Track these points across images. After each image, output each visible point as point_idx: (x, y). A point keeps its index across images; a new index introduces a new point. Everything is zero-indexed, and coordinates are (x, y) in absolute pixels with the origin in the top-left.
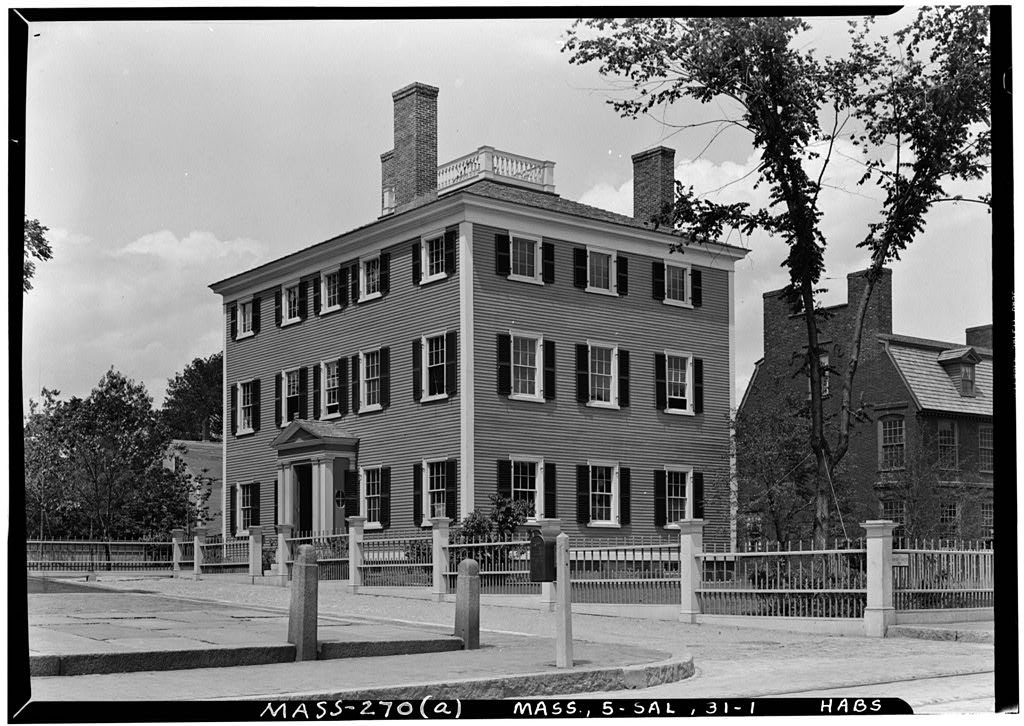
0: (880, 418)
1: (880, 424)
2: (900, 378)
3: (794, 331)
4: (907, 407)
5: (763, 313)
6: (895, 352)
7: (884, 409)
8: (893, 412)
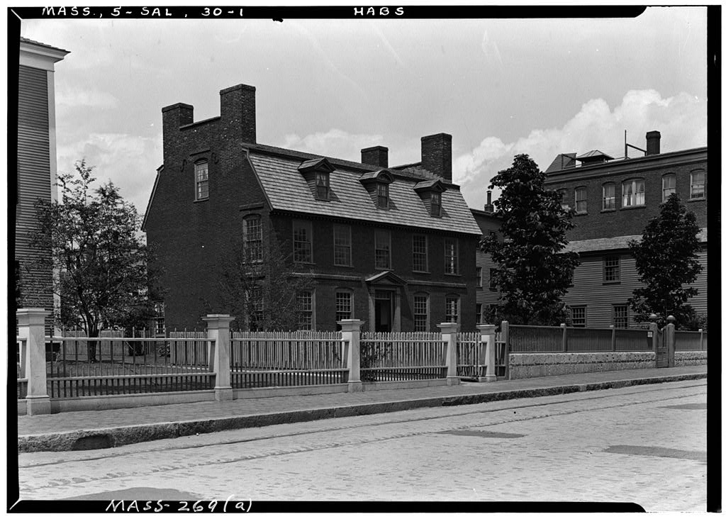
0: (244, 218)
1: (245, 222)
2: (257, 182)
3: (184, 141)
4: (262, 208)
5: (162, 125)
6: (255, 160)
7: (246, 210)
8: (253, 212)
